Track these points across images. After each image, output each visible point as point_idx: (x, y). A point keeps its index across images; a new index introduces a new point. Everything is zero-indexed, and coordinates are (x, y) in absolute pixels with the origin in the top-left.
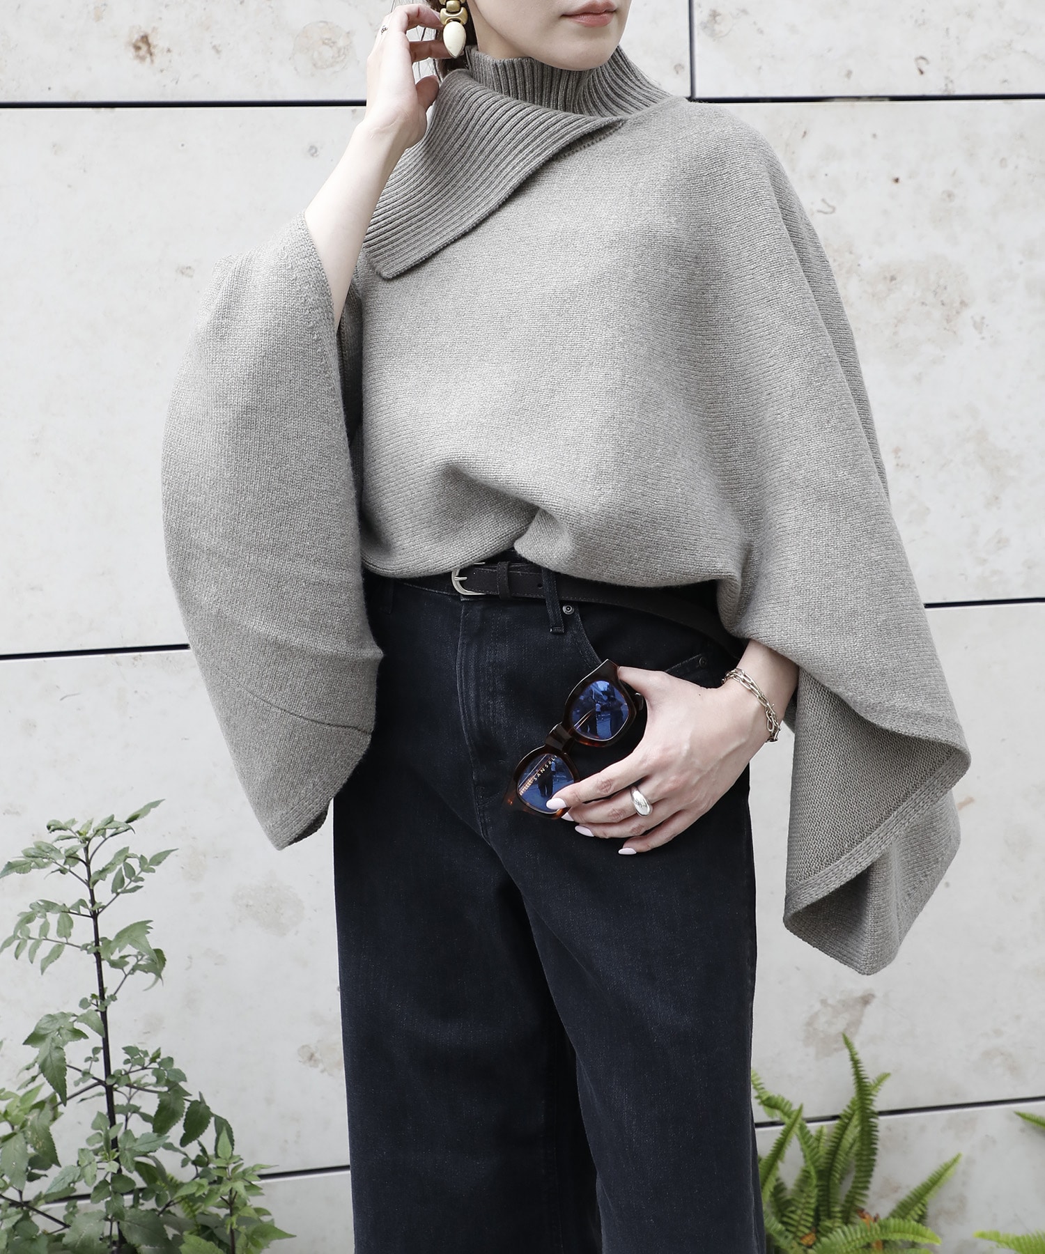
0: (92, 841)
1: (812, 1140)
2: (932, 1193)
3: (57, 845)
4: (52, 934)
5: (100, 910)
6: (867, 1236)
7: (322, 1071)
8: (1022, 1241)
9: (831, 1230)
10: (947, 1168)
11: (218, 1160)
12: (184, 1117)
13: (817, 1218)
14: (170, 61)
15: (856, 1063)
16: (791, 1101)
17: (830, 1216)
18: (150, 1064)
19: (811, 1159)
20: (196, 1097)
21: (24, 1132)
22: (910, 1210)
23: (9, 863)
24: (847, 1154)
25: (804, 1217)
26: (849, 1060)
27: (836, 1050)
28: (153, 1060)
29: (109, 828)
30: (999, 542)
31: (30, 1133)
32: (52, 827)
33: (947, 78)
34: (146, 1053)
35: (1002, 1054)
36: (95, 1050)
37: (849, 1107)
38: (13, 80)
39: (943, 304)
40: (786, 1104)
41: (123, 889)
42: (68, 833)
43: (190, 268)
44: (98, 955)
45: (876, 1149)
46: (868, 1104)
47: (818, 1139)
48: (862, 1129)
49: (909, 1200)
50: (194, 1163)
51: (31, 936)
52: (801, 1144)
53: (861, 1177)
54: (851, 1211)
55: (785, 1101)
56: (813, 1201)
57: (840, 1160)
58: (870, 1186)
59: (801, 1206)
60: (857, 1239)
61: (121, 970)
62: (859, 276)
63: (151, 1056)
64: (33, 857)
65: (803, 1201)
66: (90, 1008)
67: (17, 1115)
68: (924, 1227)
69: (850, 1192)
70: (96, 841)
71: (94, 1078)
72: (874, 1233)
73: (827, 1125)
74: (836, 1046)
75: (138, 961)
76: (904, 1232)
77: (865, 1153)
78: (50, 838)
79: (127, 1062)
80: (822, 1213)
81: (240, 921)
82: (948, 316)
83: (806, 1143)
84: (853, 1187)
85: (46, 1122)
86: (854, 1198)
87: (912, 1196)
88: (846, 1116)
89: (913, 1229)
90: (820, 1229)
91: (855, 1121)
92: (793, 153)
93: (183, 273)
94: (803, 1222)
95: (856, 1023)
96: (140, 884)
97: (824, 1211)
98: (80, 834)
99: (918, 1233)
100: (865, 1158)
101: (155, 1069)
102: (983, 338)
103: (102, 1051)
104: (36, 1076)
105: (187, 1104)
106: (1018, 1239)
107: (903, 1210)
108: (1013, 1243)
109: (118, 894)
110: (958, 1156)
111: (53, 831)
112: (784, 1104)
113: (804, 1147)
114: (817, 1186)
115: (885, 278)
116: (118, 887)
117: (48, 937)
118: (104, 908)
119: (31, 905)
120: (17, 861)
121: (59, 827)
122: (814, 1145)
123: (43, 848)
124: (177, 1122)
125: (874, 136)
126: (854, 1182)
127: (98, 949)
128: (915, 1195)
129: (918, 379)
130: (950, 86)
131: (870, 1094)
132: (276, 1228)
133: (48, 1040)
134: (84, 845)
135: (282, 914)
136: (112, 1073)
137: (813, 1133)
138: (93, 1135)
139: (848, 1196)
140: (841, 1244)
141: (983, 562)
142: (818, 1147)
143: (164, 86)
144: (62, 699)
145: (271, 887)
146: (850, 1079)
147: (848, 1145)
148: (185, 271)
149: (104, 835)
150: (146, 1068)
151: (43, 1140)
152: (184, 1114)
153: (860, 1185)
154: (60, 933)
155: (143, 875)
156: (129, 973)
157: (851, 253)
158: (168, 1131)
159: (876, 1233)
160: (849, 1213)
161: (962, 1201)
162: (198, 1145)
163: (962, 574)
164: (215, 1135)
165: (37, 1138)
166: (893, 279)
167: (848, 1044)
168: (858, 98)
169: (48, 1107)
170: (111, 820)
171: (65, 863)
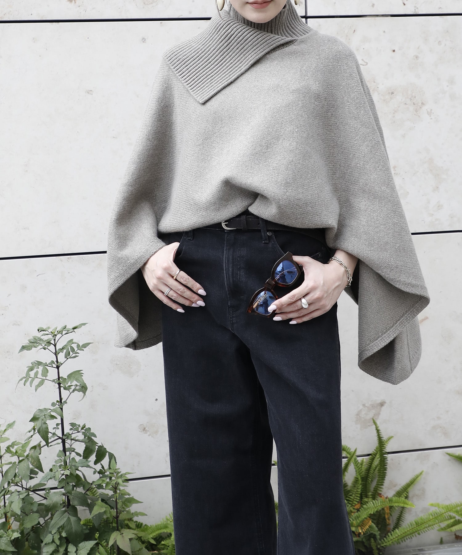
0: (57, 336)
1: (359, 464)
2: (411, 487)
3: (42, 337)
4: (40, 376)
5: (60, 365)
6: (383, 504)
7: (149, 435)
8: (449, 507)
9: (367, 502)
10: (417, 477)
11: (110, 470)
12: (96, 452)
13: (361, 498)
14: (83, 2)
15: (378, 431)
16: (350, 448)
17: (367, 497)
18: (81, 430)
19: (358, 473)
20: (100, 444)
21: (28, 459)
22: (401, 495)
23: (23, 346)
24: (374, 470)
25: (356, 497)
26: (375, 429)
27: (369, 426)
28: (82, 429)
29: (64, 330)
30: (439, 206)
31: (30, 459)
32: (40, 330)
33: (415, 7)
34: (79, 426)
35: (441, 427)
36: (57, 425)
37: (375, 450)
38: (16, 11)
39: (414, 104)
40: (348, 449)
41: (70, 356)
42: (47, 332)
43: (91, 91)
44: (59, 384)
45: (387, 468)
46: (384, 449)
47: (362, 464)
48: (381, 459)
49: (401, 490)
50: (99, 473)
51: (30, 376)
52: (354, 466)
53: (380, 480)
54: (376, 495)
55: (348, 448)
56: (359, 490)
57: (371, 473)
58: (384, 484)
59: (354, 493)
60: (379, 506)
61: (68, 391)
62: (378, 92)
63: (81, 427)
64: (33, 343)
65: (355, 491)
66: (56, 406)
67: (20, 453)
68: (408, 501)
69: (375, 486)
70: (59, 336)
71: (57, 436)
72: (386, 503)
73: (365, 458)
74: (369, 424)
75: (75, 387)
76: (399, 503)
77: (382, 470)
78: (39, 335)
79: (71, 429)
80: (363, 496)
81: (113, 371)
82: (416, 109)
83: (357, 465)
84: (377, 484)
85: (37, 454)
86: (377, 489)
87: (402, 489)
88: (374, 454)
89: (403, 502)
90: (362, 502)
91: (378, 456)
92: (349, 39)
93: (88, 93)
94: (355, 500)
95: (378, 414)
96: (77, 355)
97: (364, 494)
98: (52, 333)
99: (405, 503)
100: (382, 472)
101: (83, 432)
102: (431, 119)
103: (61, 425)
104: (33, 435)
105: (97, 447)
106: (447, 506)
107: (399, 494)
108: (445, 508)
109: (67, 359)
110: (422, 472)
111: (41, 331)
112: (347, 449)
113: (356, 467)
114: (361, 484)
115: (389, 93)
116: (67, 356)
117: (38, 377)
118: (62, 364)
119: (32, 363)
120: (26, 345)
121: (43, 330)
122: (360, 467)
123: (37, 339)
124: (93, 454)
125: (384, 32)
126: (377, 482)
127: (59, 382)
128: (404, 488)
129: (404, 136)
130: (417, 10)
131: (385, 444)
132: (135, 499)
133: (40, 420)
134: (54, 338)
135: (131, 368)
136: (65, 434)
137: (359, 461)
138: (58, 460)
139: (374, 488)
140: (372, 508)
141: (432, 215)
142: (362, 467)
143: (80, 13)
144: (37, 276)
145: (127, 356)
146: (376, 439)
147: (375, 466)
148: (89, 92)
149: (62, 334)
150: (79, 432)
151: (37, 462)
152: (96, 451)
153: (380, 484)
154: (43, 375)
155: (78, 351)
156: (72, 392)
157: (374, 82)
158: (89, 458)
159: (387, 503)
160: (375, 495)
161: (423, 491)
162: (100, 465)
163: (423, 221)
164: (108, 460)
165: (34, 461)
166: (392, 93)
167: (375, 423)
168: (377, 16)
169: (38, 448)
170: (65, 327)
171: (45, 345)
